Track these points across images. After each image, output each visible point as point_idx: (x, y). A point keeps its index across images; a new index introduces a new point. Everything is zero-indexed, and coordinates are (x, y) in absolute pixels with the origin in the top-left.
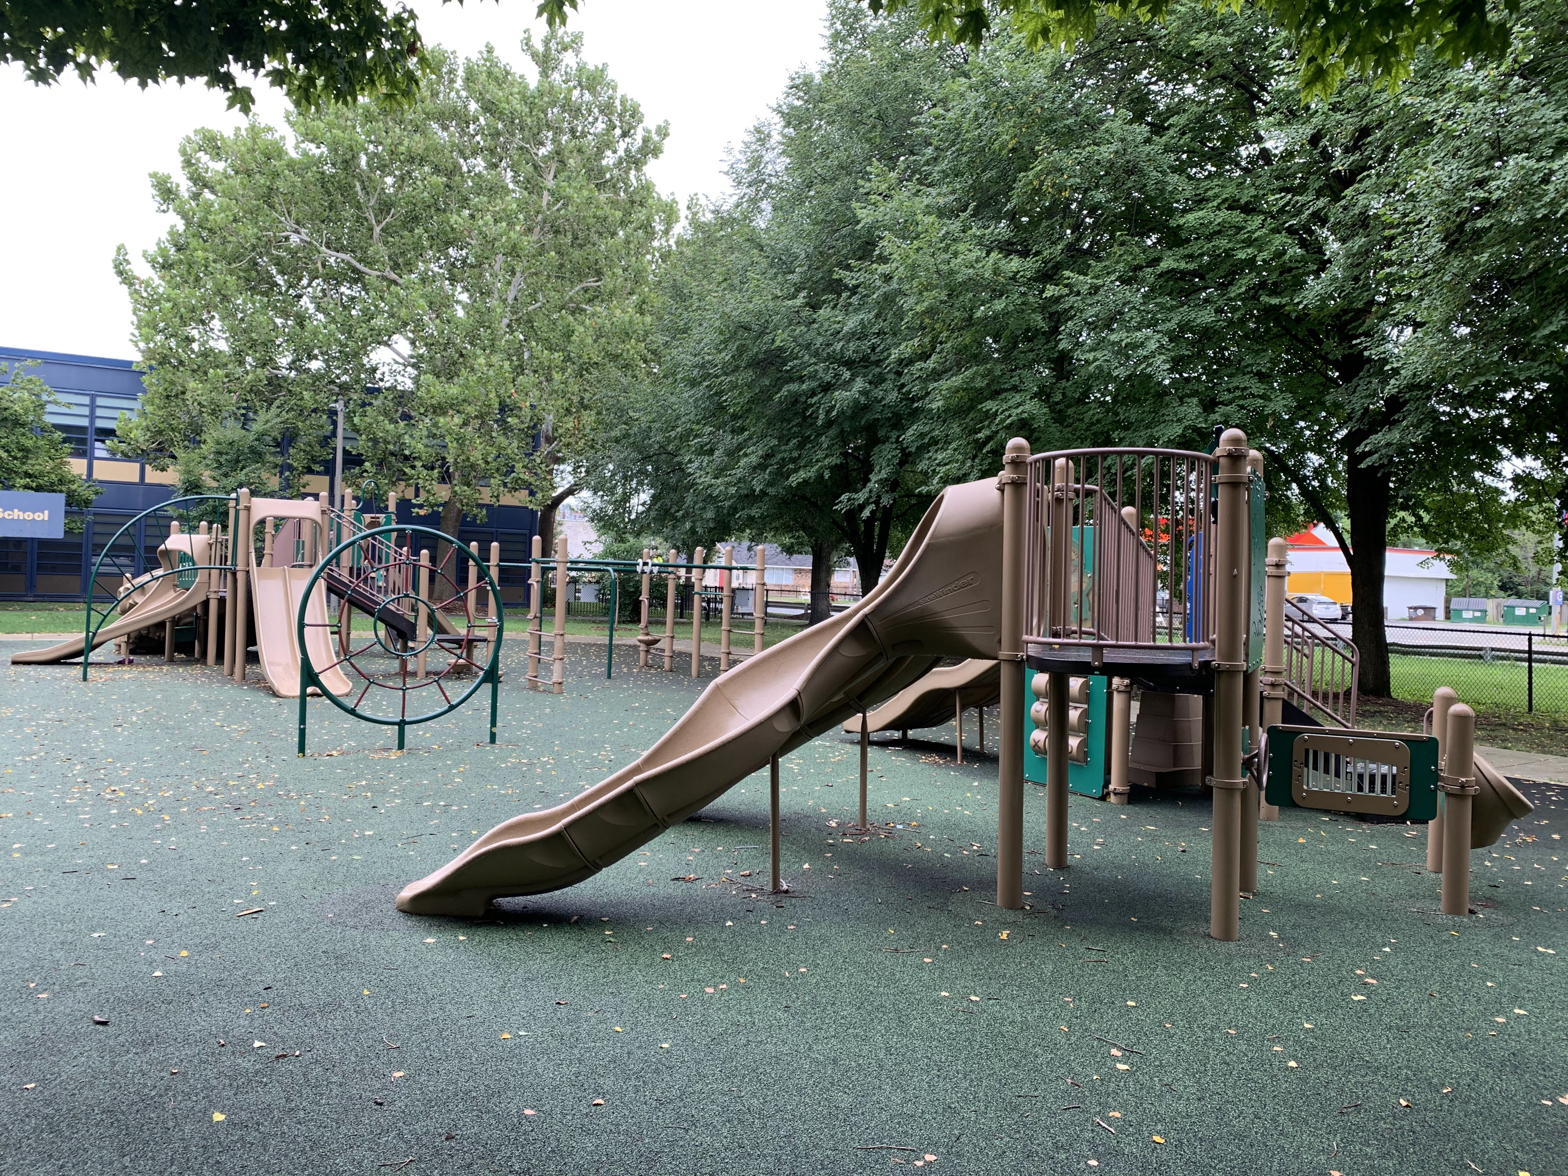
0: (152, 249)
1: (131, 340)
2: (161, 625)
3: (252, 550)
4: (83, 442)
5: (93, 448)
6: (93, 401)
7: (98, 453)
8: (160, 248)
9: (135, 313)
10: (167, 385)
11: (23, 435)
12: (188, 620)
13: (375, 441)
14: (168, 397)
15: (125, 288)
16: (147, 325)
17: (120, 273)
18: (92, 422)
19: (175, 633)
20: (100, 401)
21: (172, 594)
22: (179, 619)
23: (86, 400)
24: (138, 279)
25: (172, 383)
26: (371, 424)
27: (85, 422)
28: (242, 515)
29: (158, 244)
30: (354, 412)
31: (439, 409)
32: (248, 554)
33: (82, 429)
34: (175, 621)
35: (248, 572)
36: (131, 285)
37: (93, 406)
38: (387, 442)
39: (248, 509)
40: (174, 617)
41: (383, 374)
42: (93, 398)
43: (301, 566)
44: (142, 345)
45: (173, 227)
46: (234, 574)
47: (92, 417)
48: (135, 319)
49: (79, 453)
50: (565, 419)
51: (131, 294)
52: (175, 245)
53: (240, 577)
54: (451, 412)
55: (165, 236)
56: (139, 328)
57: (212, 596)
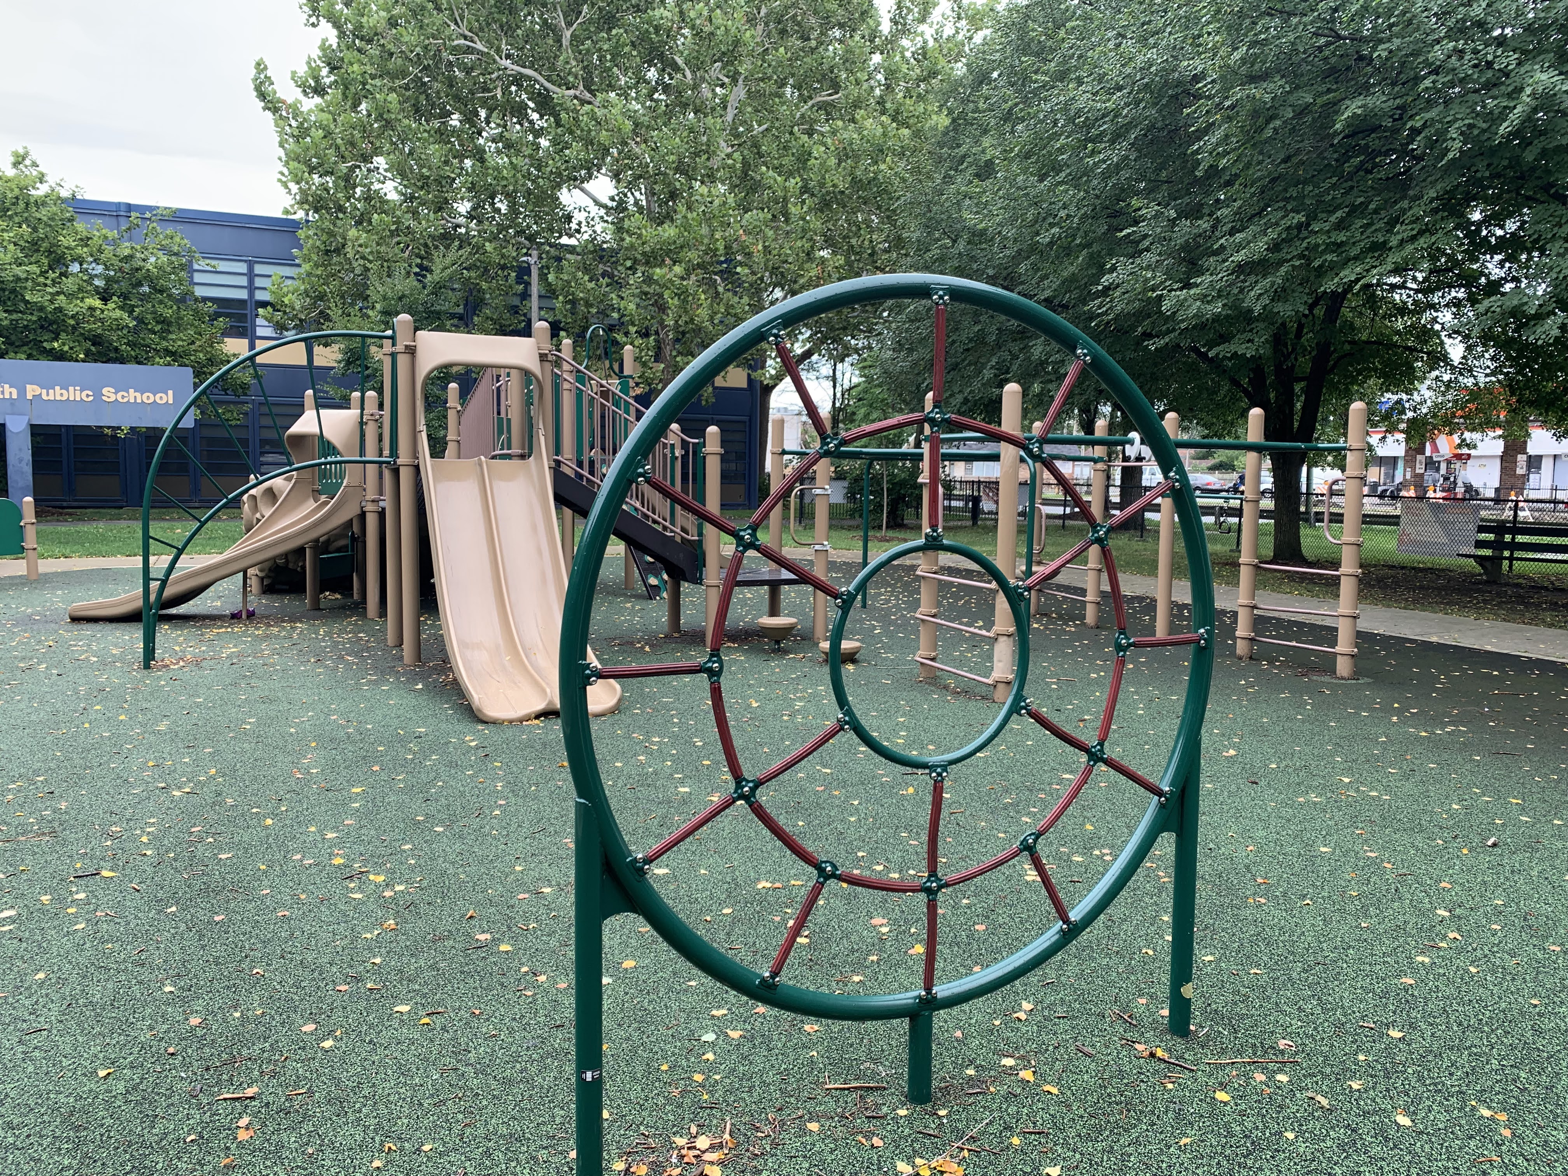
0: (302, 70)
1: (280, 180)
2: (300, 551)
3: (422, 427)
4: (242, 318)
5: (254, 326)
6: (251, 269)
7: (260, 332)
8: (310, 67)
9: (281, 145)
10: (324, 237)
11: (161, 302)
12: (342, 542)
13: (574, 302)
14: (327, 252)
15: (268, 114)
16: (297, 159)
17: (262, 96)
18: (251, 294)
19: (321, 565)
20: (259, 269)
21: (311, 505)
22: (328, 542)
23: (242, 268)
24: (284, 102)
25: (331, 234)
26: (568, 282)
27: (243, 295)
28: (403, 361)
29: (309, 63)
30: (548, 268)
31: (652, 259)
32: (415, 434)
33: (242, 302)
34: (320, 546)
35: (417, 468)
36: (275, 110)
37: (251, 275)
38: (588, 305)
39: (411, 351)
40: (317, 540)
41: (579, 224)
42: (251, 265)
43: (509, 457)
44: (294, 188)
45: (324, 41)
46: (396, 472)
47: (251, 288)
48: (281, 153)
49: (241, 332)
50: (806, 266)
51: (275, 120)
52: (329, 64)
53: (405, 475)
54: (668, 261)
55: (316, 53)
56: (287, 164)
57: (369, 507)
